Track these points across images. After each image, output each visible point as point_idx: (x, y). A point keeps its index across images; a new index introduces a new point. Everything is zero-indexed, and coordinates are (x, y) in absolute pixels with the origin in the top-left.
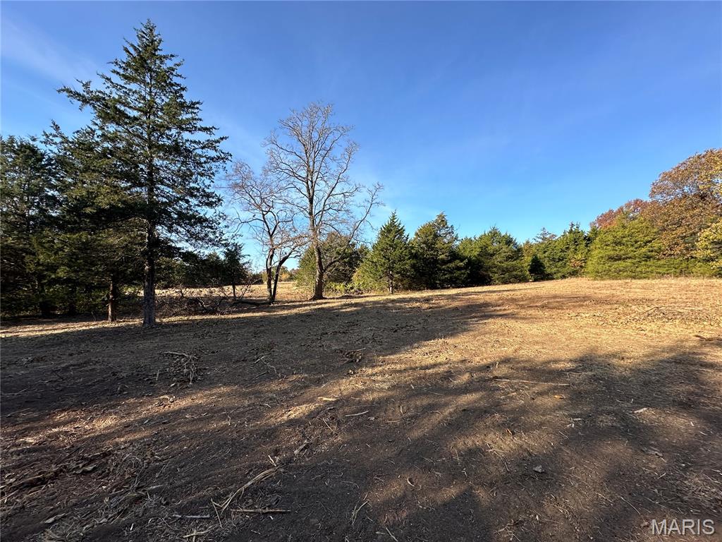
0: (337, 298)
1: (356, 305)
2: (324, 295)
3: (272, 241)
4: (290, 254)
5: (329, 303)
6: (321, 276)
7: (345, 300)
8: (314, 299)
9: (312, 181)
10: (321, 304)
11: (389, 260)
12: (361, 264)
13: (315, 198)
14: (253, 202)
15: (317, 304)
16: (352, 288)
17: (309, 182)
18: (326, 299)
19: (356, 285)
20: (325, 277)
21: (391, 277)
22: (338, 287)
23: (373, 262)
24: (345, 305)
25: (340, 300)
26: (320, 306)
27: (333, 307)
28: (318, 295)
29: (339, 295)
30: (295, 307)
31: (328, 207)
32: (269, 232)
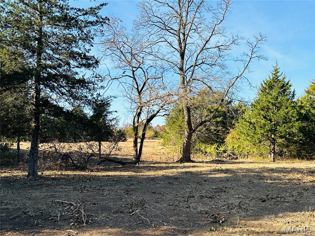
0: (207, 162)
1: (227, 171)
2: (192, 157)
3: (140, 98)
4: (158, 112)
5: (197, 167)
6: (189, 137)
7: (215, 165)
8: (181, 161)
9: (184, 34)
10: (188, 167)
11: (271, 122)
12: (237, 124)
13: (186, 51)
14: (124, 58)
15: (185, 167)
16: (225, 152)
17: (181, 35)
18: (194, 162)
19: (230, 148)
20: (194, 137)
21: (273, 142)
22: (208, 150)
23: (251, 123)
24: (215, 171)
25: (209, 165)
26: (188, 170)
27: (201, 172)
28: (186, 158)
29: (209, 159)
30: (161, 168)
31: (200, 61)
32: (138, 88)
